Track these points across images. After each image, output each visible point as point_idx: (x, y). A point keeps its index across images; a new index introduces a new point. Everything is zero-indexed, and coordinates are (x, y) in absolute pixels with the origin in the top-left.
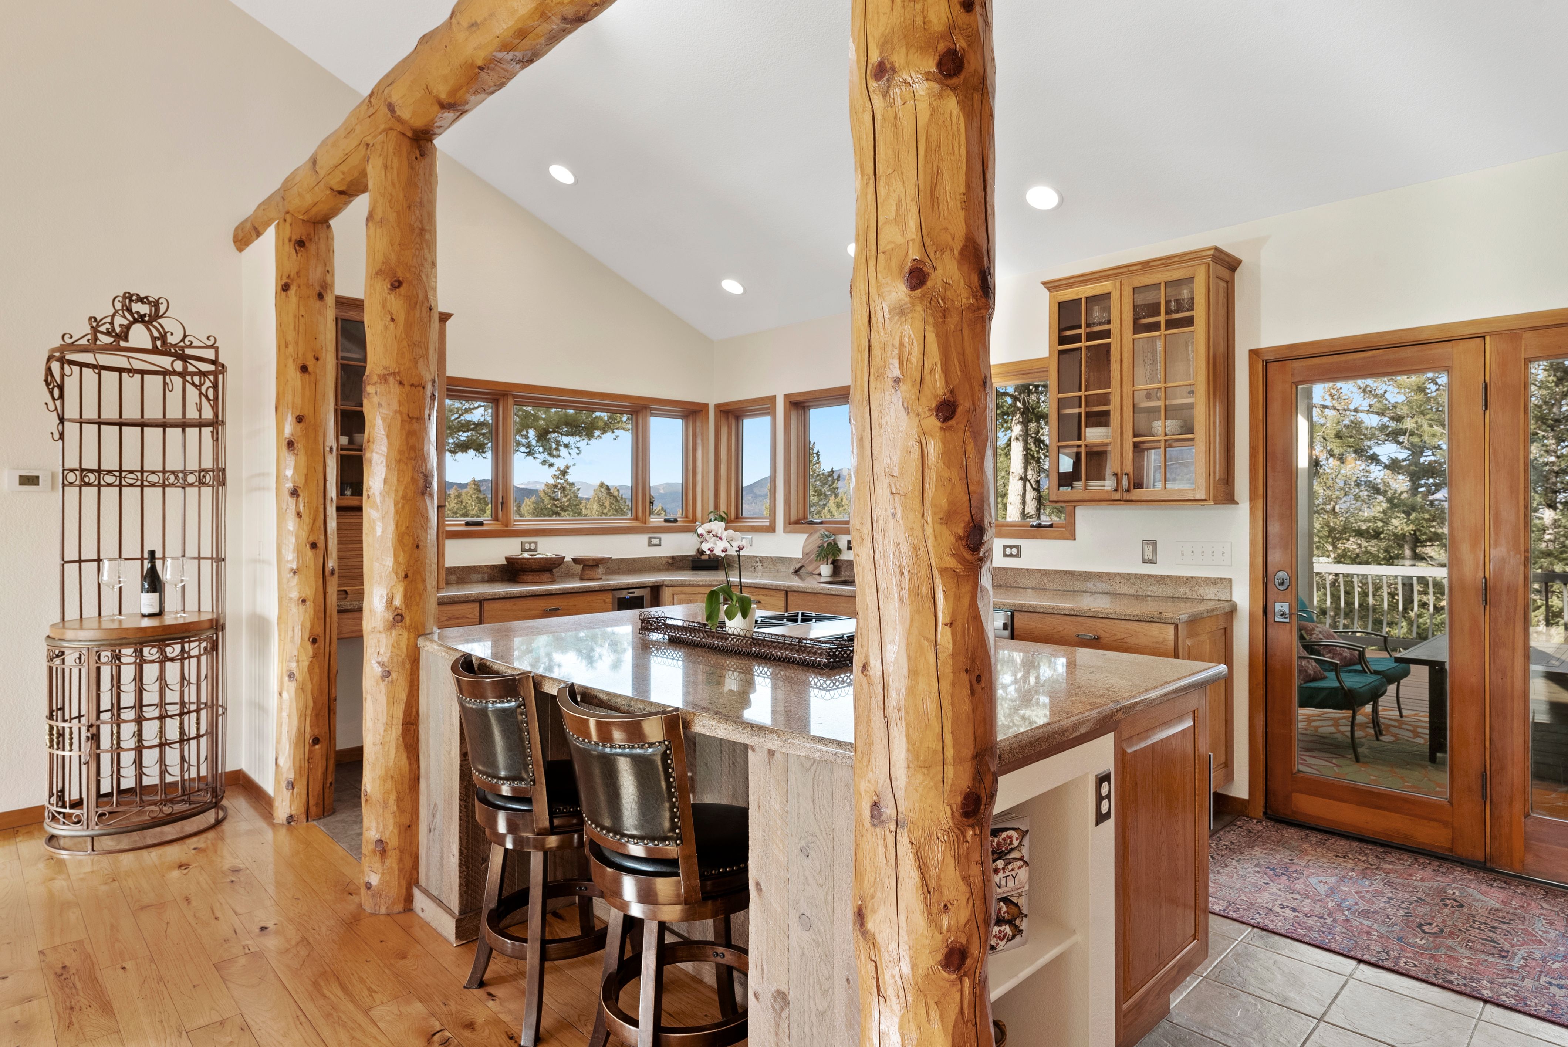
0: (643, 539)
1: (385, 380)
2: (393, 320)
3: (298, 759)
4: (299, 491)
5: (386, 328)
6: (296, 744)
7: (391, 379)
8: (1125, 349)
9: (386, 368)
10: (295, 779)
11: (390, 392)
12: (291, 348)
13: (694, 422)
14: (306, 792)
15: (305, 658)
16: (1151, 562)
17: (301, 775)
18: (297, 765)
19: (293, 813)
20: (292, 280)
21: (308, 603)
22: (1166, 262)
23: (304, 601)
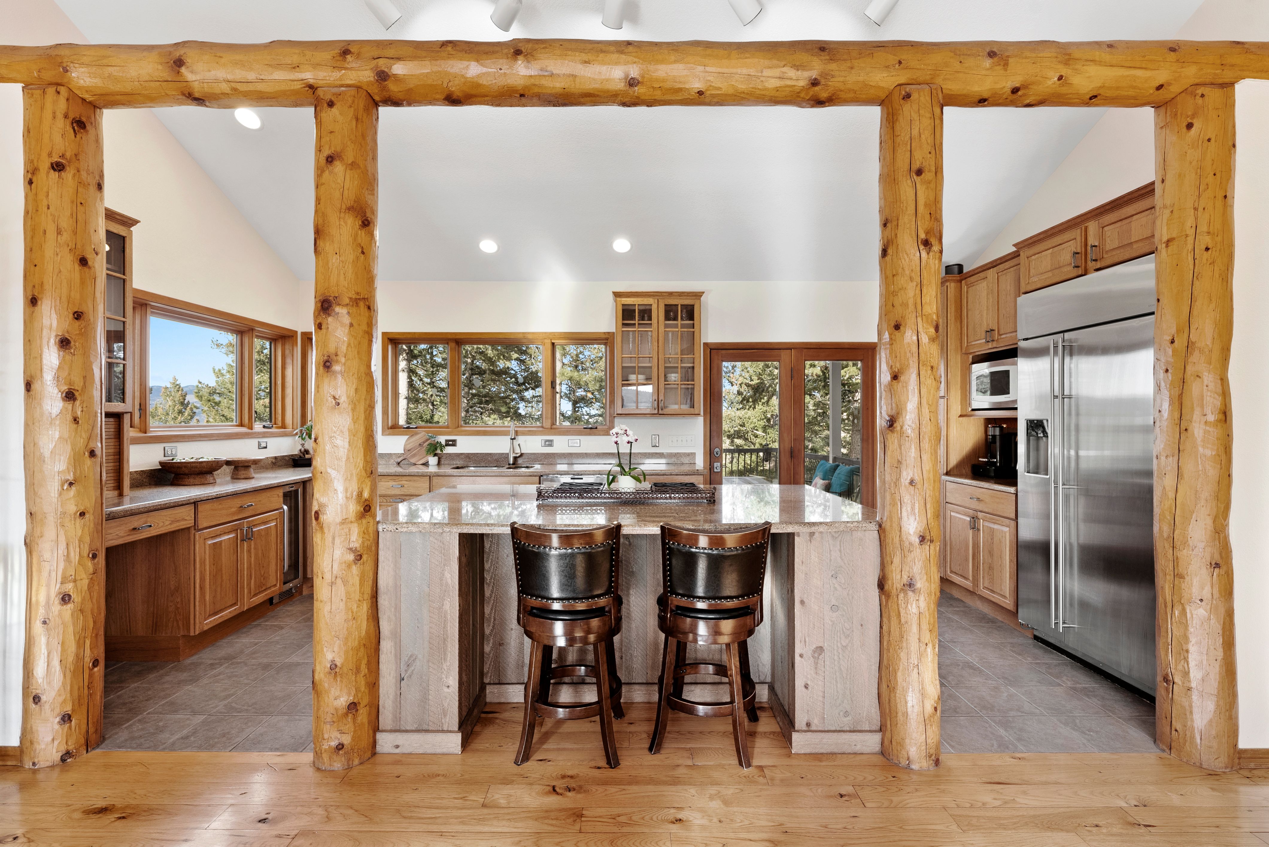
0: (254, 442)
1: (357, 303)
2: (363, 253)
3: (76, 687)
4: (77, 394)
5: (358, 258)
6: (74, 673)
7: (361, 304)
8: (660, 335)
9: (358, 294)
10: (73, 710)
11: (360, 314)
12: (66, 237)
13: (283, 345)
14: (86, 721)
15: (84, 576)
16: (655, 446)
17: (80, 705)
18: (76, 693)
19: (71, 748)
20: (69, 162)
21: (87, 516)
22: (681, 294)
23: (82, 514)
